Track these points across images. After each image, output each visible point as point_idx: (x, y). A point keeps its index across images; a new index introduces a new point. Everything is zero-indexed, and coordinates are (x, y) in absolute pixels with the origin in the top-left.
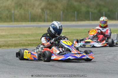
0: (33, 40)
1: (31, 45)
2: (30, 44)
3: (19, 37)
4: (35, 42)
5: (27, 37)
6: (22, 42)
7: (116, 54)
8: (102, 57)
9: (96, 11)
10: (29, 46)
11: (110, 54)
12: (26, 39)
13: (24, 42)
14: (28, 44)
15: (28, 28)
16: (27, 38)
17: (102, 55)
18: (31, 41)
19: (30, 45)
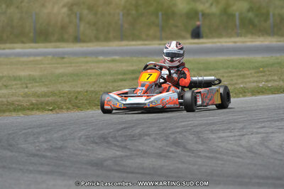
0: (45, 95)
1: (38, 109)
2: (37, 105)
3: (6, 86)
4: (50, 99)
5: (29, 85)
6: (15, 98)
7: (271, 130)
8: (232, 139)
9: (215, 10)
10: (32, 109)
11: (255, 130)
12: (26, 90)
13: (21, 98)
14: (32, 104)
15: (32, 58)
16: (27, 87)
17: (232, 134)
18: (38, 97)
19: (36, 107)
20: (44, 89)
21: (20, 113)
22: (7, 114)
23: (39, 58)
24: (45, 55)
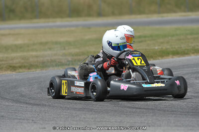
20: (77, 50)
21: (60, 68)
22: (51, 68)
23: (73, 29)
24: (77, 26)
